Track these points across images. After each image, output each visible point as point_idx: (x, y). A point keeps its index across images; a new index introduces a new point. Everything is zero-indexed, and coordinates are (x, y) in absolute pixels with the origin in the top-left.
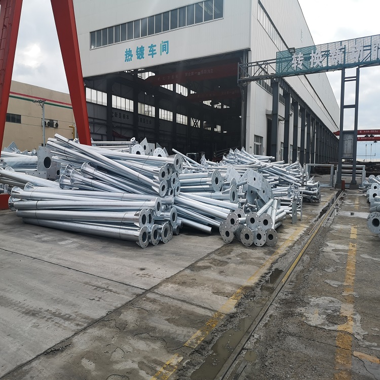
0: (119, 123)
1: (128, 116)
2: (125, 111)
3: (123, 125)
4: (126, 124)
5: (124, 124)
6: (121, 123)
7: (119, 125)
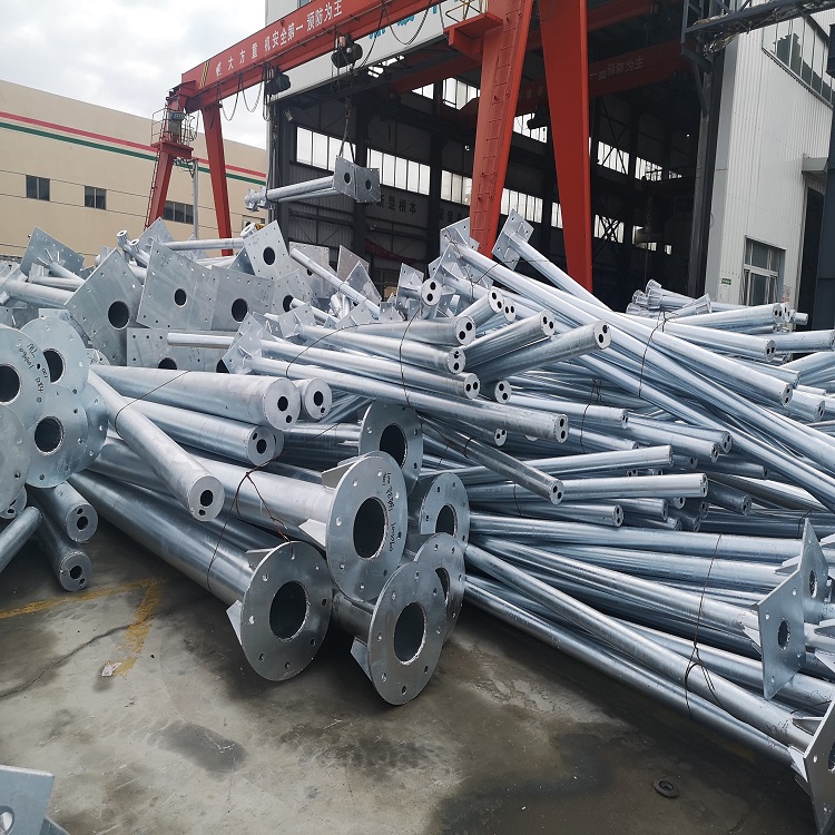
0: (388, 221)
1: (413, 205)
2: (406, 191)
3: (397, 228)
4: (406, 225)
5: (399, 224)
6: (393, 223)
7: (388, 226)
